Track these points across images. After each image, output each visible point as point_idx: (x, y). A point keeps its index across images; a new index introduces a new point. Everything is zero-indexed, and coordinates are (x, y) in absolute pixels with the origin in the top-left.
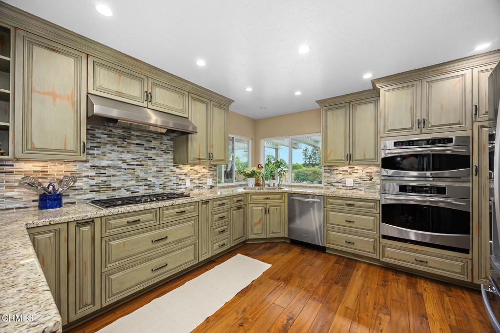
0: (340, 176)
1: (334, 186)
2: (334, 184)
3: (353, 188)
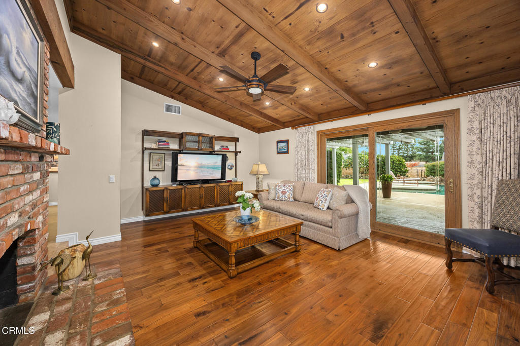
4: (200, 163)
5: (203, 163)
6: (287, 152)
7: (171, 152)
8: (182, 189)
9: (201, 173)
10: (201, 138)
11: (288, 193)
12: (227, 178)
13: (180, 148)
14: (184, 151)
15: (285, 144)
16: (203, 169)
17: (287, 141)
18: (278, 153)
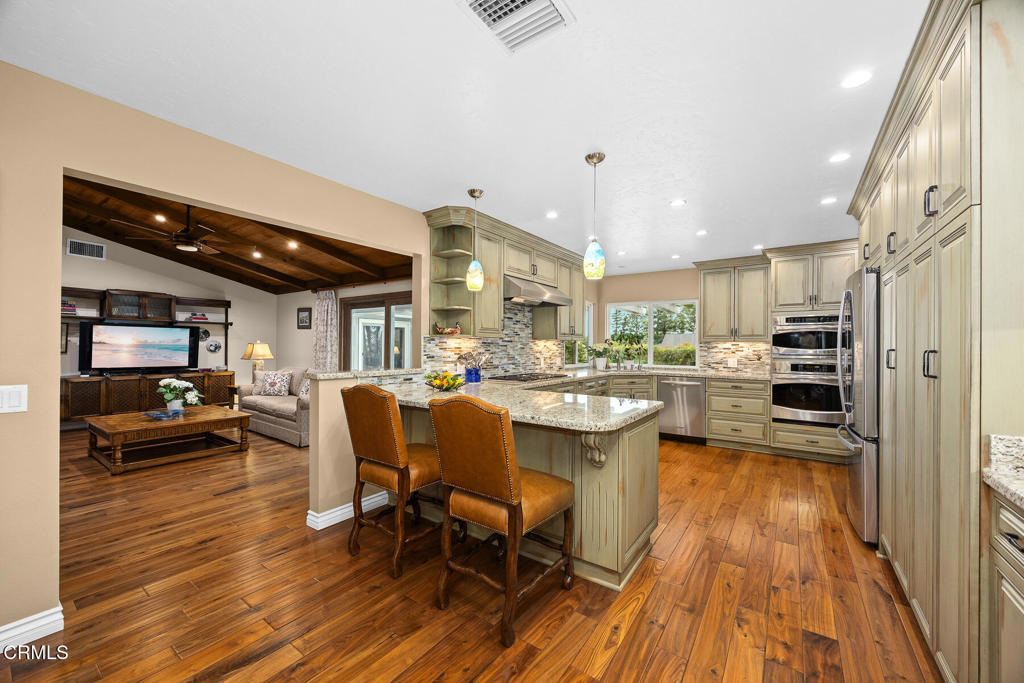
0: (721, 356)
1: (713, 368)
2: (713, 365)
3: (737, 370)
4: (143, 340)
5: (149, 341)
6: (309, 327)
7: (78, 322)
8: (100, 382)
9: (146, 356)
10: (146, 301)
11: (279, 385)
12: (201, 365)
13: (101, 314)
14: (106, 321)
15: (307, 314)
16: (149, 350)
17: (309, 310)
18: (299, 327)
